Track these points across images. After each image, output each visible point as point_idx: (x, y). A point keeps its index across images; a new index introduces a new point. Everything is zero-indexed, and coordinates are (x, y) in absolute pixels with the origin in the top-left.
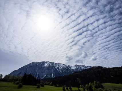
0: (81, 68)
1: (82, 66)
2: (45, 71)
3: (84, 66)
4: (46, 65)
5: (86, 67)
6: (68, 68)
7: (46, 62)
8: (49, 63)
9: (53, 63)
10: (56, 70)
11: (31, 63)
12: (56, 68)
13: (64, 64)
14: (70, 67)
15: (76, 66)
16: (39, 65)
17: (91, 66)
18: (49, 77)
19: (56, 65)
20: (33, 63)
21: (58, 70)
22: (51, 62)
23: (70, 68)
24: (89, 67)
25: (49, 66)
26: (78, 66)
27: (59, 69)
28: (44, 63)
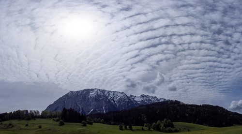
0: (149, 100)
1: (152, 97)
2: (92, 104)
3: (155, 97)
4: (92, 94)
5: (158, 100)
6: (130, 99)
7: (92, 90)
8: (97, 91)
9: (103, 91)
10: (109, 101)
11: (69, 93)
12: (109, 98)
13: (122, 93)
14: (133, 97)
15: (143, 96)
16: (81, 94)
17: (165, 99)
18: (99, 112)
19: (109, 95)
20: (72, 92)
21: (112, 101)
22: (99, 90)
23: (133, 99)
24: (162, 100)
25: (98, 96)
26: (146, 96)
27: (114, 101)
28: (88, 91)
